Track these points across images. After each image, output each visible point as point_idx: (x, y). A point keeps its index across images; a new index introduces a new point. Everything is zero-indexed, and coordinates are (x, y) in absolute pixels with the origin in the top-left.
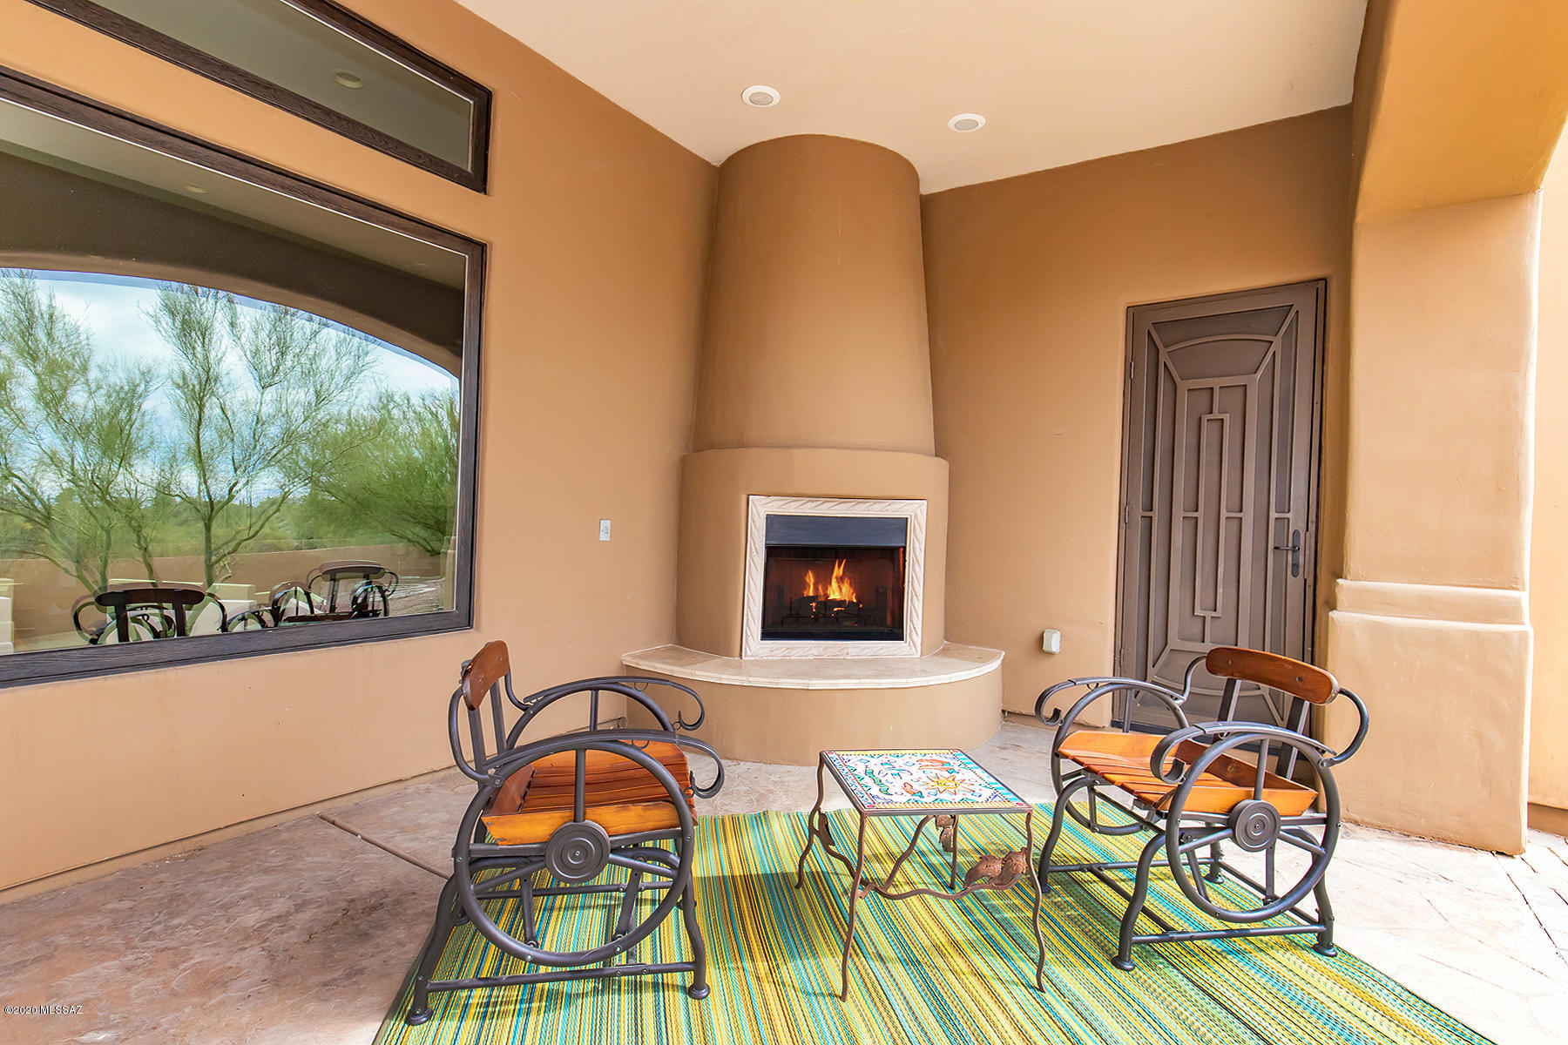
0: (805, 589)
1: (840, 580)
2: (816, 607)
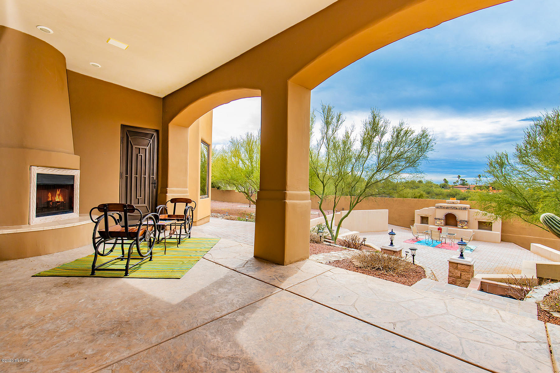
0: (48, 198)
1: (59, 195)
2: (52, 204)
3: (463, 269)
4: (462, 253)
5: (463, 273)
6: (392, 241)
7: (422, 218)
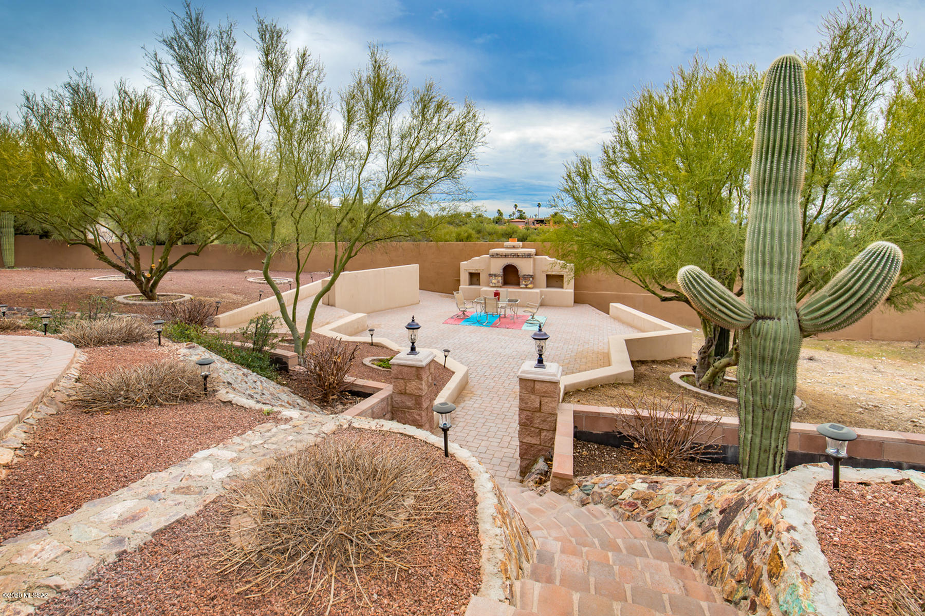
3: (544, 392)
4: (540, 355)
5: (545, 400)
6: (413, 343)
7: (471, 275)
